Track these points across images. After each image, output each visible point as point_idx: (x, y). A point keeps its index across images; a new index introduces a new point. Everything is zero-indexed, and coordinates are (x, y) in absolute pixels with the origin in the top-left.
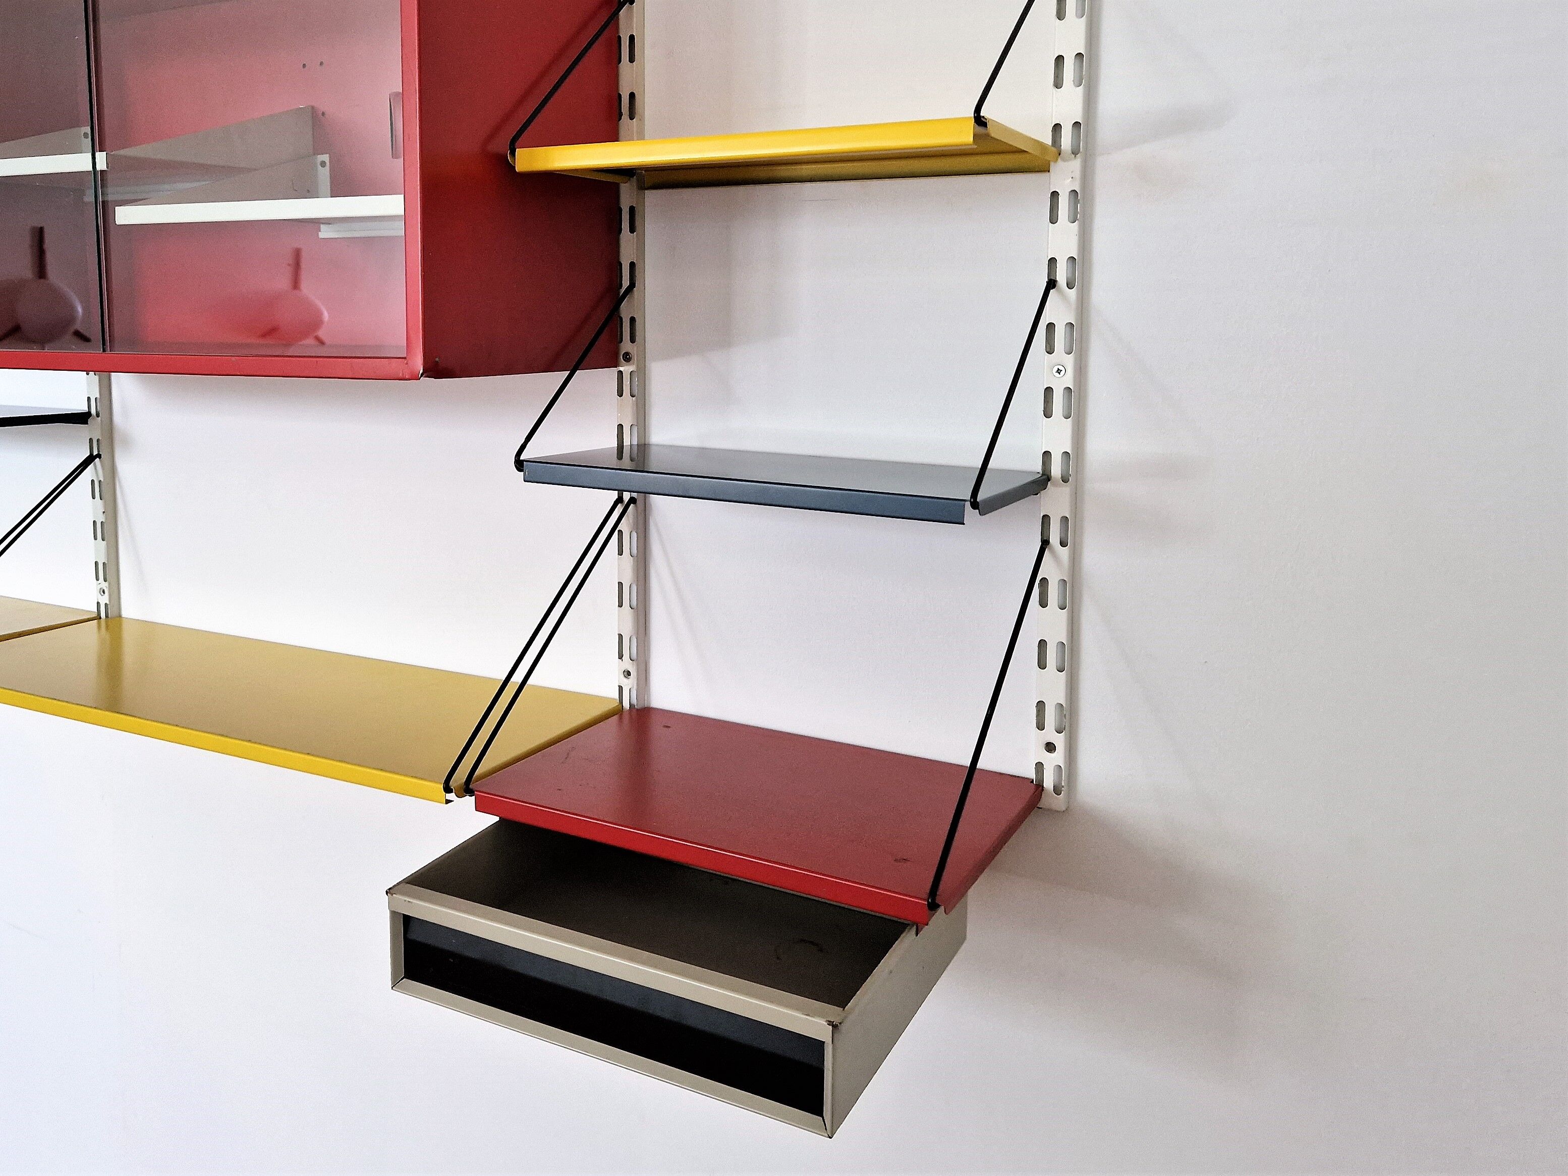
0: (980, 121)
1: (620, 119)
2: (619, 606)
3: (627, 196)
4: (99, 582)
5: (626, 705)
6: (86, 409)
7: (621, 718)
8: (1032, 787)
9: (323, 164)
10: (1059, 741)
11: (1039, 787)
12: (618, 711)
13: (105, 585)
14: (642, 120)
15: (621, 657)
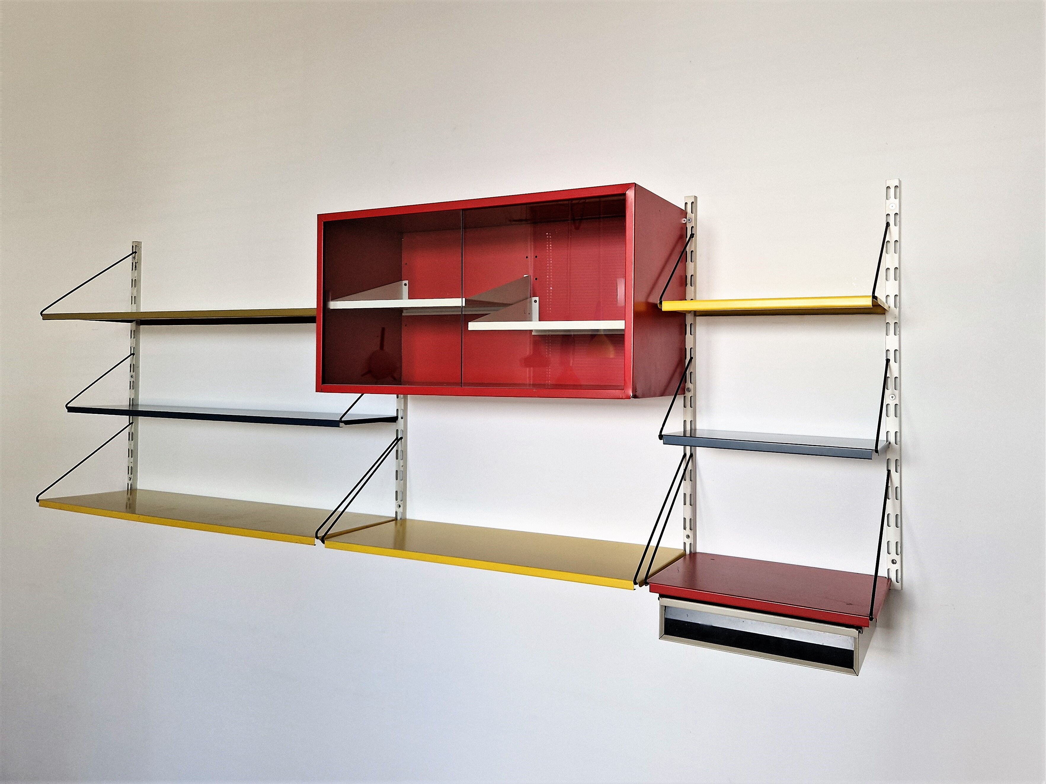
0: (874, 297)
1: (686, 286)
2: (684, 504)
3: (689, 319)
4: (397, 501)
5: (688, 552)
6: (395, 415)
7: (685, 558)
8: (887, 580)
9: (535, 301)
10: (898, 558)
11: (889, 579)
12: (683, 555)
13: (400, 503)
14: (695, 287)
15: (685, 528)
